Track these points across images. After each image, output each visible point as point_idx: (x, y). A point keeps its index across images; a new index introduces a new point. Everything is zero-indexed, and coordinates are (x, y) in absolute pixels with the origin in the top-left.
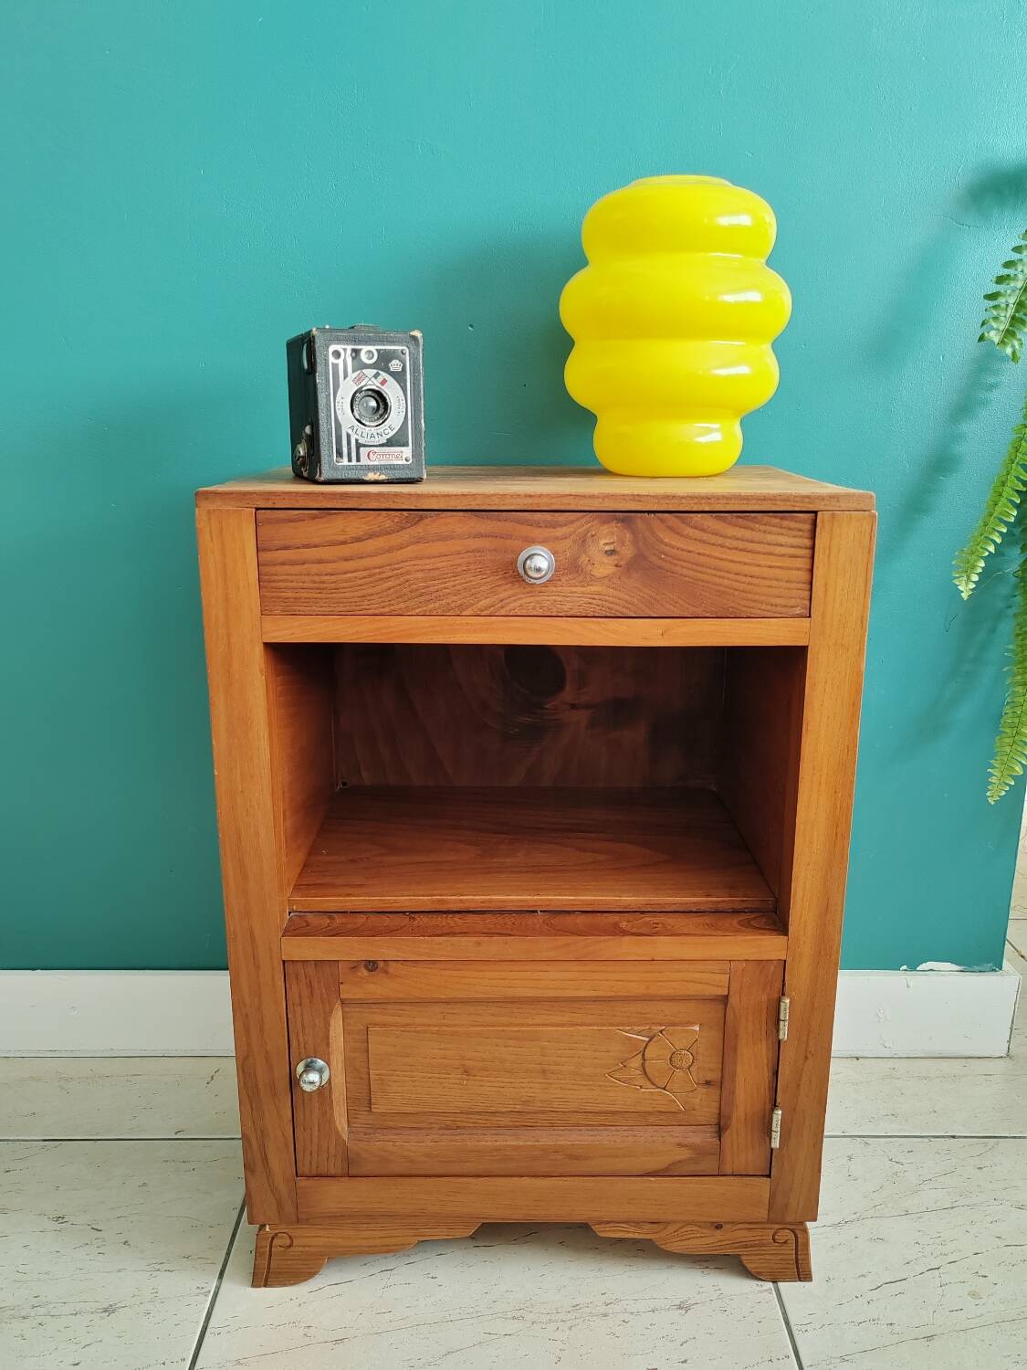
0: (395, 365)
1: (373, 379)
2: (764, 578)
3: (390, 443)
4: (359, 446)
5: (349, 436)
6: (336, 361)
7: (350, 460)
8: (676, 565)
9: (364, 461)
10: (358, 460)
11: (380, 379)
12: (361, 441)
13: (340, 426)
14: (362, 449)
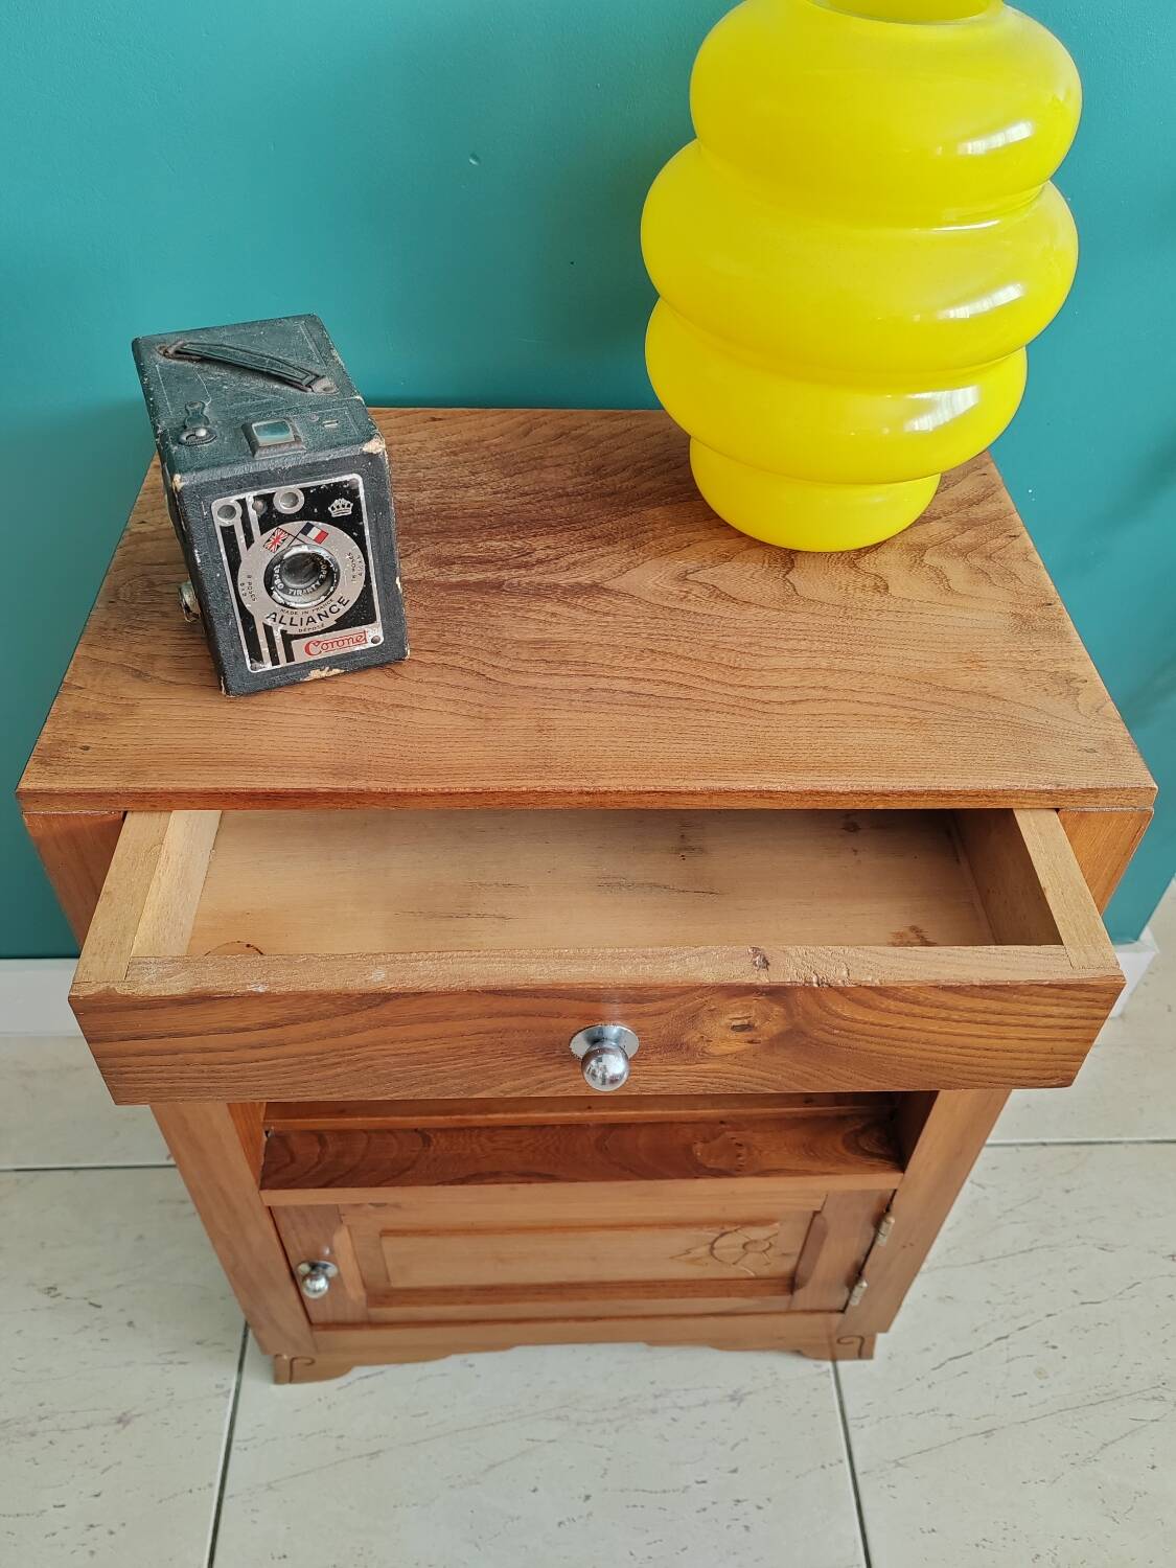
0: (340, 507)
1: (301, 536)
2: (1008, 1051)
3: (342, 624)
4: (287, 639)
5: (268, 630)
6: (227, 522)
7: (275, 661)
8: (859, 1040)
9: (300, 657)
10: (290, 657)
11: (314, 533)
12: (292, 631)
13: (251, 617)
14: (294, 643)
